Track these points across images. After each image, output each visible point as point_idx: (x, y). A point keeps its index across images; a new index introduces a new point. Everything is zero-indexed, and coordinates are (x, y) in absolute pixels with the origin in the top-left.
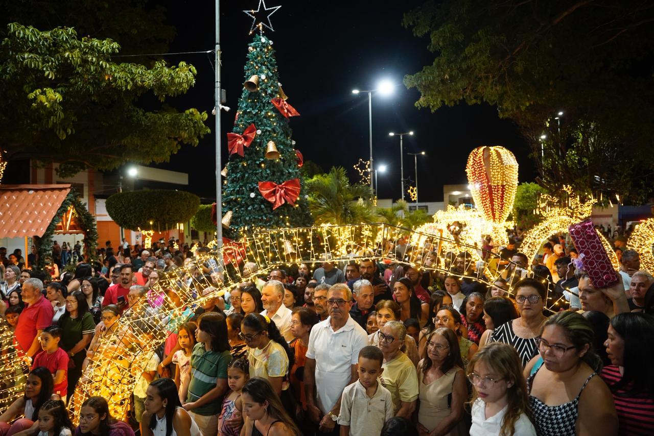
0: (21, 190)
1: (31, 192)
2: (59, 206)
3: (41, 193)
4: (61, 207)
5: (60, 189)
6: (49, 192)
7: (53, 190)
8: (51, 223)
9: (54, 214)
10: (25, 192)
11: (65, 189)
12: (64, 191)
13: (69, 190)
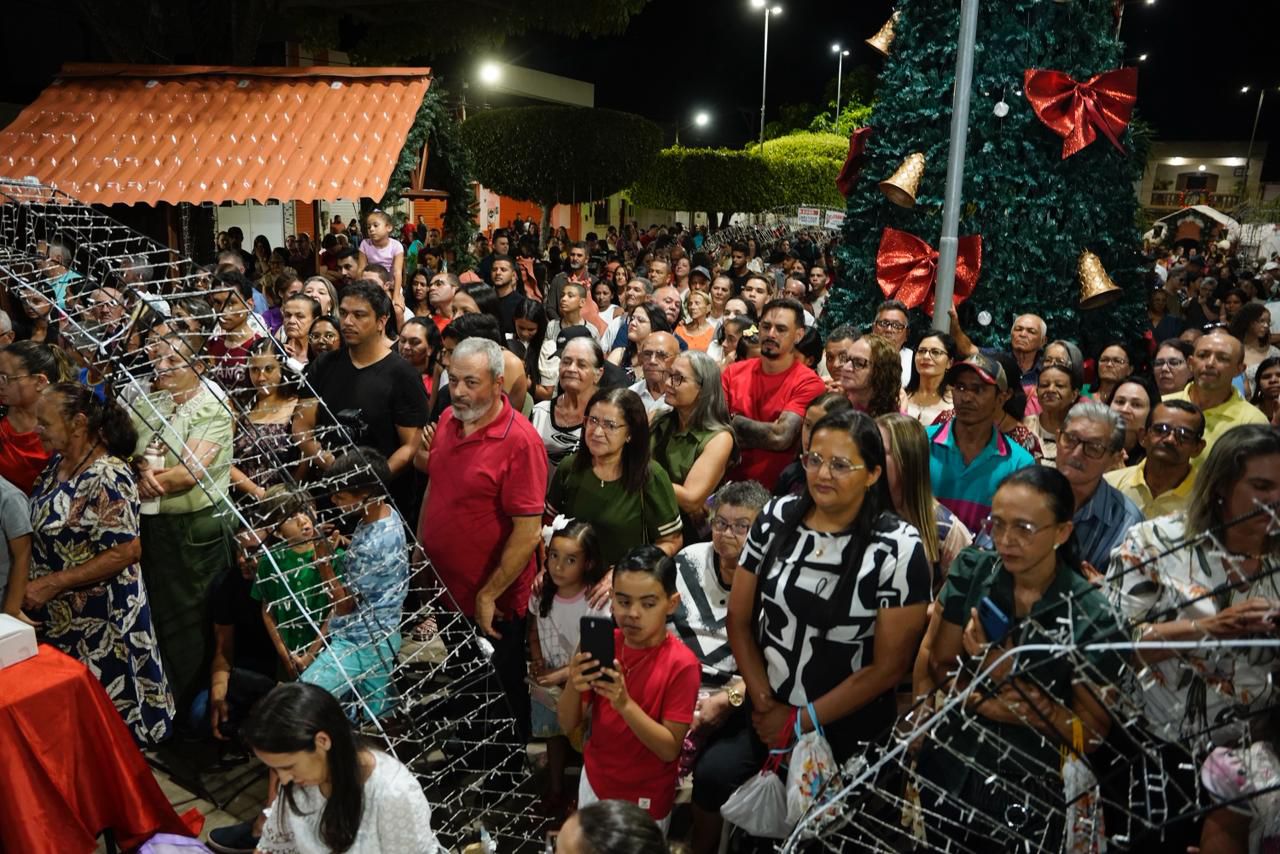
0: (313, 80)
1: (337, 85)
2: (410, 122)
3: (360, 87)
4: (415, 125)
5: (406, 80)
6: (379, 87)
7: (388, 80)
8: (397, 166)
9: (401, 142)
10: (322, 86)
11: (418, 78)
12: (414, 84)
13: (426, 84)
